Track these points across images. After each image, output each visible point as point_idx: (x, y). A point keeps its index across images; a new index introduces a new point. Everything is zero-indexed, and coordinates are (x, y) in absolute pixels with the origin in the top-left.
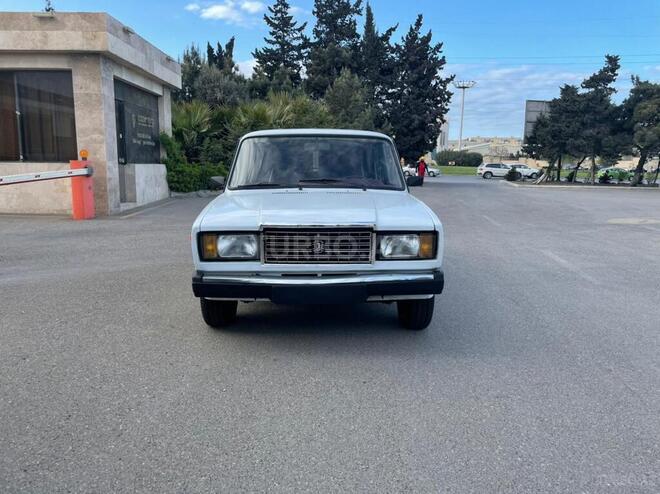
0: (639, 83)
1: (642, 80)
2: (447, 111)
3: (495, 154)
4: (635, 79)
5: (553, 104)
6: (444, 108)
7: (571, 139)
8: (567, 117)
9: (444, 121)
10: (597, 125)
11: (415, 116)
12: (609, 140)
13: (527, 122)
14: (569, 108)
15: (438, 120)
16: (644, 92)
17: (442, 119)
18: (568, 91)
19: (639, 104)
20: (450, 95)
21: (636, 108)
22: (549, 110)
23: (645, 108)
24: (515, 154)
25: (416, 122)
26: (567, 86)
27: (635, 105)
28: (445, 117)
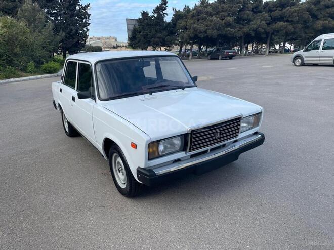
0: (176, 11)
1: (177, 10)
2: (89, 24)
3: (106, 46)
4: (174, 9)
5: (139, 21)
6: (87, 23)
7: (153, 39)
8: (149, 28)
9: (88, 30)
10: (162, 31)
11: (72, 27)
12: (168, 38)
13: (128, 30)
14: (149, 24)
15: (85, 29)
16: (179, 15)
17: (87, 29)
18: (145, 14)
19: (178, 22)
20: (89, 15)
21: (177, 23)
22: (137, 24)
23: (181, 23)
24: (115, 46)
25: (74, 31)
26: (144, 12)
27: (176, 21)
28: (88, 28)
